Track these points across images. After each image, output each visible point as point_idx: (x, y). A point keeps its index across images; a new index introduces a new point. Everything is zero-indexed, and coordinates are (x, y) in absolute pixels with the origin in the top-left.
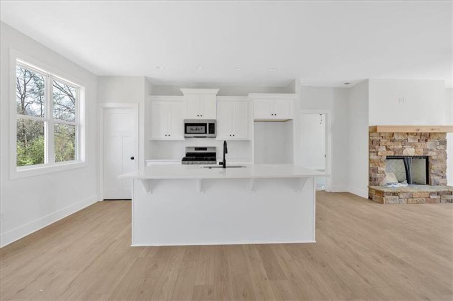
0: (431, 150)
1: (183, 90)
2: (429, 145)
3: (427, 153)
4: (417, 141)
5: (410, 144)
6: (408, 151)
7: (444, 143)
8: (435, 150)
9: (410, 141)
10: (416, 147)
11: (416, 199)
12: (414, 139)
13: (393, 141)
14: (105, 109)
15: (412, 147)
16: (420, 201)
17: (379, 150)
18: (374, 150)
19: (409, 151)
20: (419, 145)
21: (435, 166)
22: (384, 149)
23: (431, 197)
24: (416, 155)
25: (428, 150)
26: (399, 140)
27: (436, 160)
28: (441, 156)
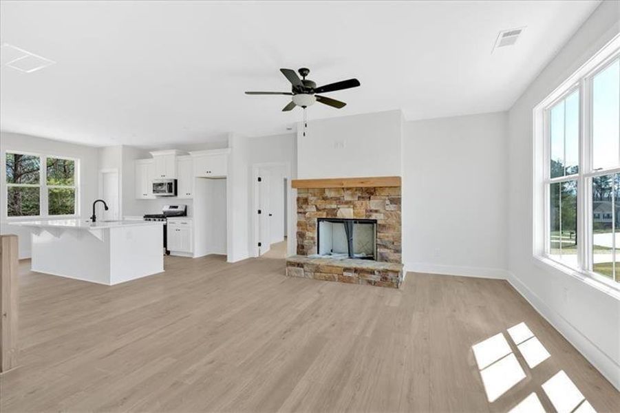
0: (376, 211)
1: (153, 154)
2: (373, 204)
3: (370, 216)
4: (357, 199)
5: (347, 203)
6: (343, 213)
7: (397, 201)
8: (382, 210)
9: (348, 198)
10: (354, 207)
11: (324, 275)
12: (352, 195)
13: (325, 199)
14: (104, 174)
15: (349, 207)
16: (330, 277)
17: (307, 210)
18: (302, 210)
19: (346, 212)
20: (358, 203)
21: (382, 234)
22: (314, 210)
23: (345, 274)
24: (355, 218)
25: (371, 211)
26: (331, 198)
27: (384, 226)
28: (392, 221)
